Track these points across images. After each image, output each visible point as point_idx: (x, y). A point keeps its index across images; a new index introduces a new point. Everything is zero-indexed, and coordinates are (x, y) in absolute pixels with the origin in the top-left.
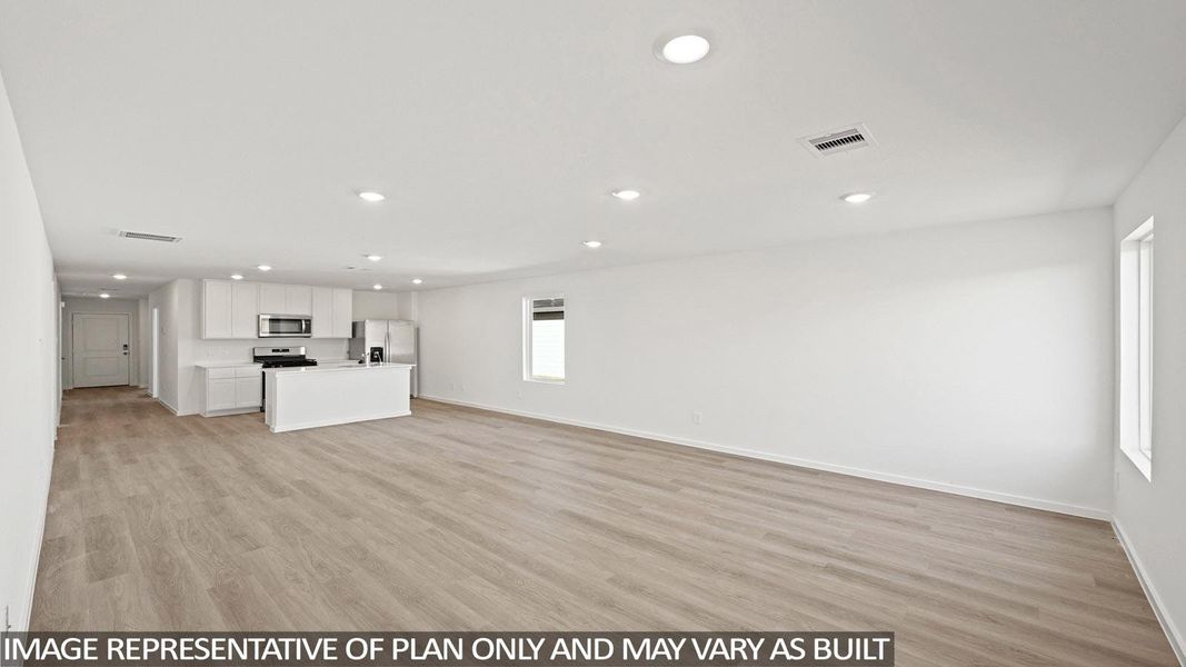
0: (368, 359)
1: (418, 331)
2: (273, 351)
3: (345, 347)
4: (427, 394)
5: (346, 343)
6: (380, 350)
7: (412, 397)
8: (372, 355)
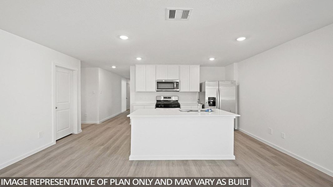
0: (207, 104)
1: (238, 88)
2: (164, 98)
3: (197, 97)
4: (242, 130)
5: (197, 94)
6: (214, 99)
7: (235, 130)
8: (209, 102)
